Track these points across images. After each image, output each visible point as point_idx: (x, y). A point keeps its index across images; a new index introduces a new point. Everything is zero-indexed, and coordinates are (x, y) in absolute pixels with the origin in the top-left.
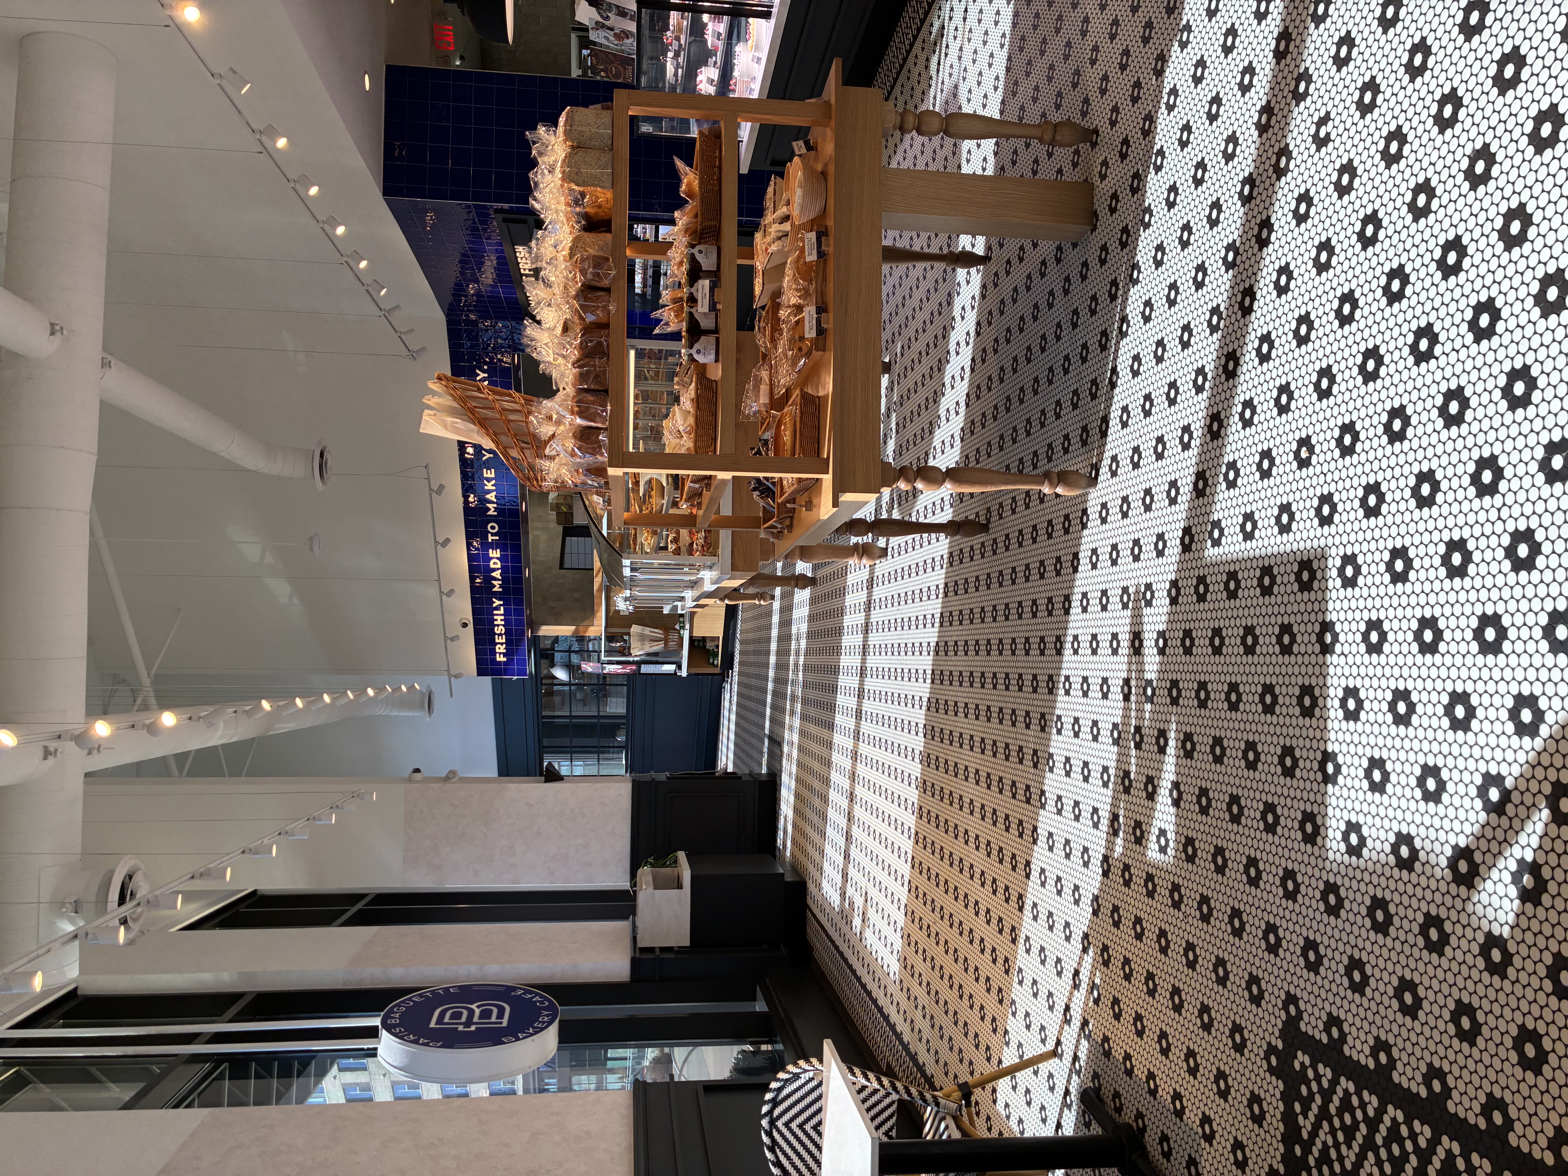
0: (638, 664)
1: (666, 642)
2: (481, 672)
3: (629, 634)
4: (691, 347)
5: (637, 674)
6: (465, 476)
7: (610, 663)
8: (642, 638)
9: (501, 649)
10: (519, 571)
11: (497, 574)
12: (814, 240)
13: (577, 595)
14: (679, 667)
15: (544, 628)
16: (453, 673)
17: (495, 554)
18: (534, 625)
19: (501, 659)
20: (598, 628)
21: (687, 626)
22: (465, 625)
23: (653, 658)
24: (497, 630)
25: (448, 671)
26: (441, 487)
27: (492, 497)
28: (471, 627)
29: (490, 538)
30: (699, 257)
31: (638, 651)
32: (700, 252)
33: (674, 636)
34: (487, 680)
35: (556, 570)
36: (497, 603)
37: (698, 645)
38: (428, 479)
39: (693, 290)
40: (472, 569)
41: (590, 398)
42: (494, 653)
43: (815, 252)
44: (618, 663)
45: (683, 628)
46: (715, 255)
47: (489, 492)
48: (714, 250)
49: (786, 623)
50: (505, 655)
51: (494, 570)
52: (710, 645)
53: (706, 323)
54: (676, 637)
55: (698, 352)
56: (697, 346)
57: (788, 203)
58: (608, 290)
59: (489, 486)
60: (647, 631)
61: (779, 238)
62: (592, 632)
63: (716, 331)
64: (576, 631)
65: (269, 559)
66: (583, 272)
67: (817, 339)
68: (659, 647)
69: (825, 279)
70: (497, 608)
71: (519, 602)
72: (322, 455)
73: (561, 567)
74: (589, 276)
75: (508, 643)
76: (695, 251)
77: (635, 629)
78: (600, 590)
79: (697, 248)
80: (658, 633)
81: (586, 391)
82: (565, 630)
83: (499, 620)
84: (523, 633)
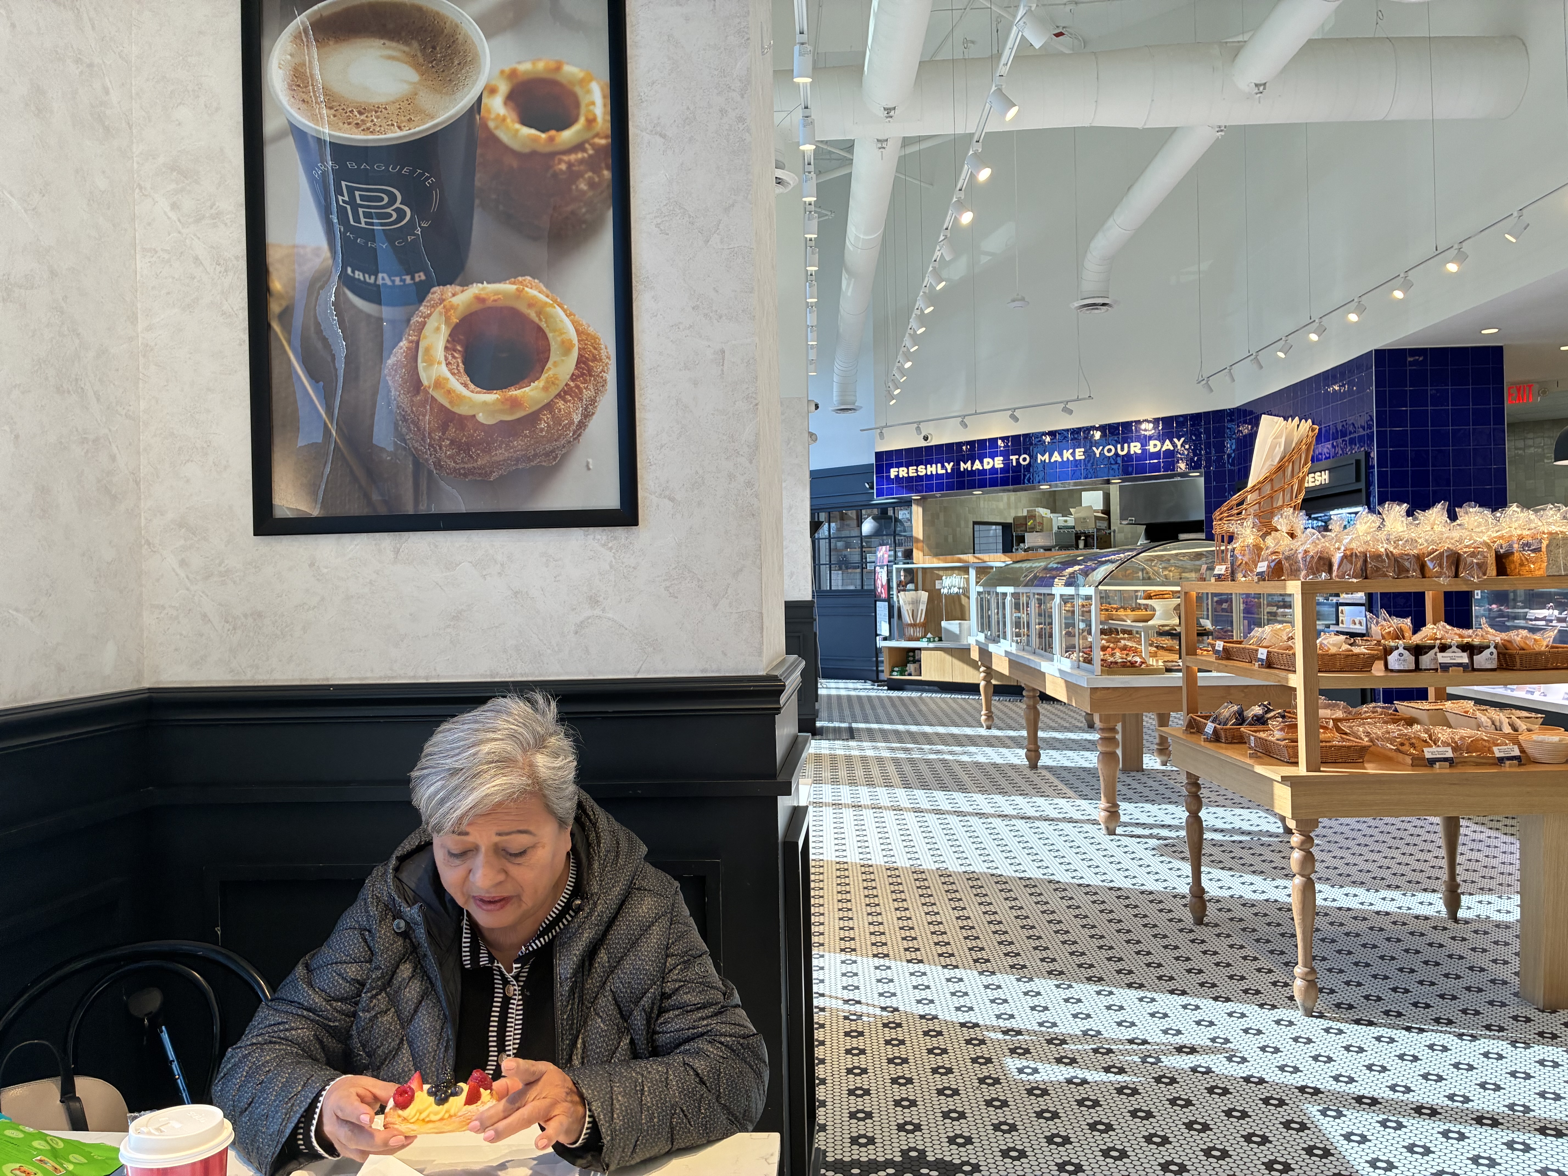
0: (889, 599)
1: (914, 625)
2: (879, 455)
3: (916, 590)
4: (1405, 648)
5: (876, 598)
6: (1076, 432)
7: (889, 573)
8: (916, 602)
9: (903, 472)
10: (982, 485)
11: (977, 465)
12: (1513, 754)
13: (950, 539)
14: (885, 639)
15: (920, 510)
16: (884, 431)
17: (999, 462)
18: (921, 502)
19: (893, 472)
20: (922, 560)
21: (931, 645)
22: (926, 438)
23: (894, 613)
24: (921, 468)
25: (886, 426)
26: (1070, 412)
27: (1056, 457)
28: (924, 444)
29: (1014, 458)
30: (1487, 652)
31: (903, 599)
32: (1492, 654)
33: (919, 633)
34: (872, 460)
35: (972, 518)
36: (949, 467)
37: (909, 657)
38: (1078, 400)
39: (1454, 648)
40: (982, 442)
41: (1359, 564)
42: (899, 465)
43: (1502, 755)
44: (889, 581)
45: (929, 641)
46: (1489, 667)
47: (1061, 455)
48: (1494, 665)
49: (972, 741)
50: (897, 476)
51: (982, 462)
52: (911, 667)
53: (1426, 660)
54: (919, 635)
55: (1401, 655)
56: (1406, 653)
57: (1529, 730)
58: (1456, 575)
59: (1067, 455)
60: (923, 607)
61: (1493, 723)
62: (917, 554)
63: (1417, 669)
64: (917, 540)
65: (984, 259)
66: (1473, 555)
67: (1424, 758)
68: (907, 618)
69: (1478, 764)
70: (943, 467)
71: (950, 487)
72: (1104, 305)
73: (975, 523)
74: (1469, 560)
75: (909, 479)
76: (1492, 649)
77: (924, 596)
78: (960, 561)
79: (1495, 651)
80: (921, 618)
81: (1365, 561)
82: (918, 530)
83: (932, 469)
84: (918, 491)
